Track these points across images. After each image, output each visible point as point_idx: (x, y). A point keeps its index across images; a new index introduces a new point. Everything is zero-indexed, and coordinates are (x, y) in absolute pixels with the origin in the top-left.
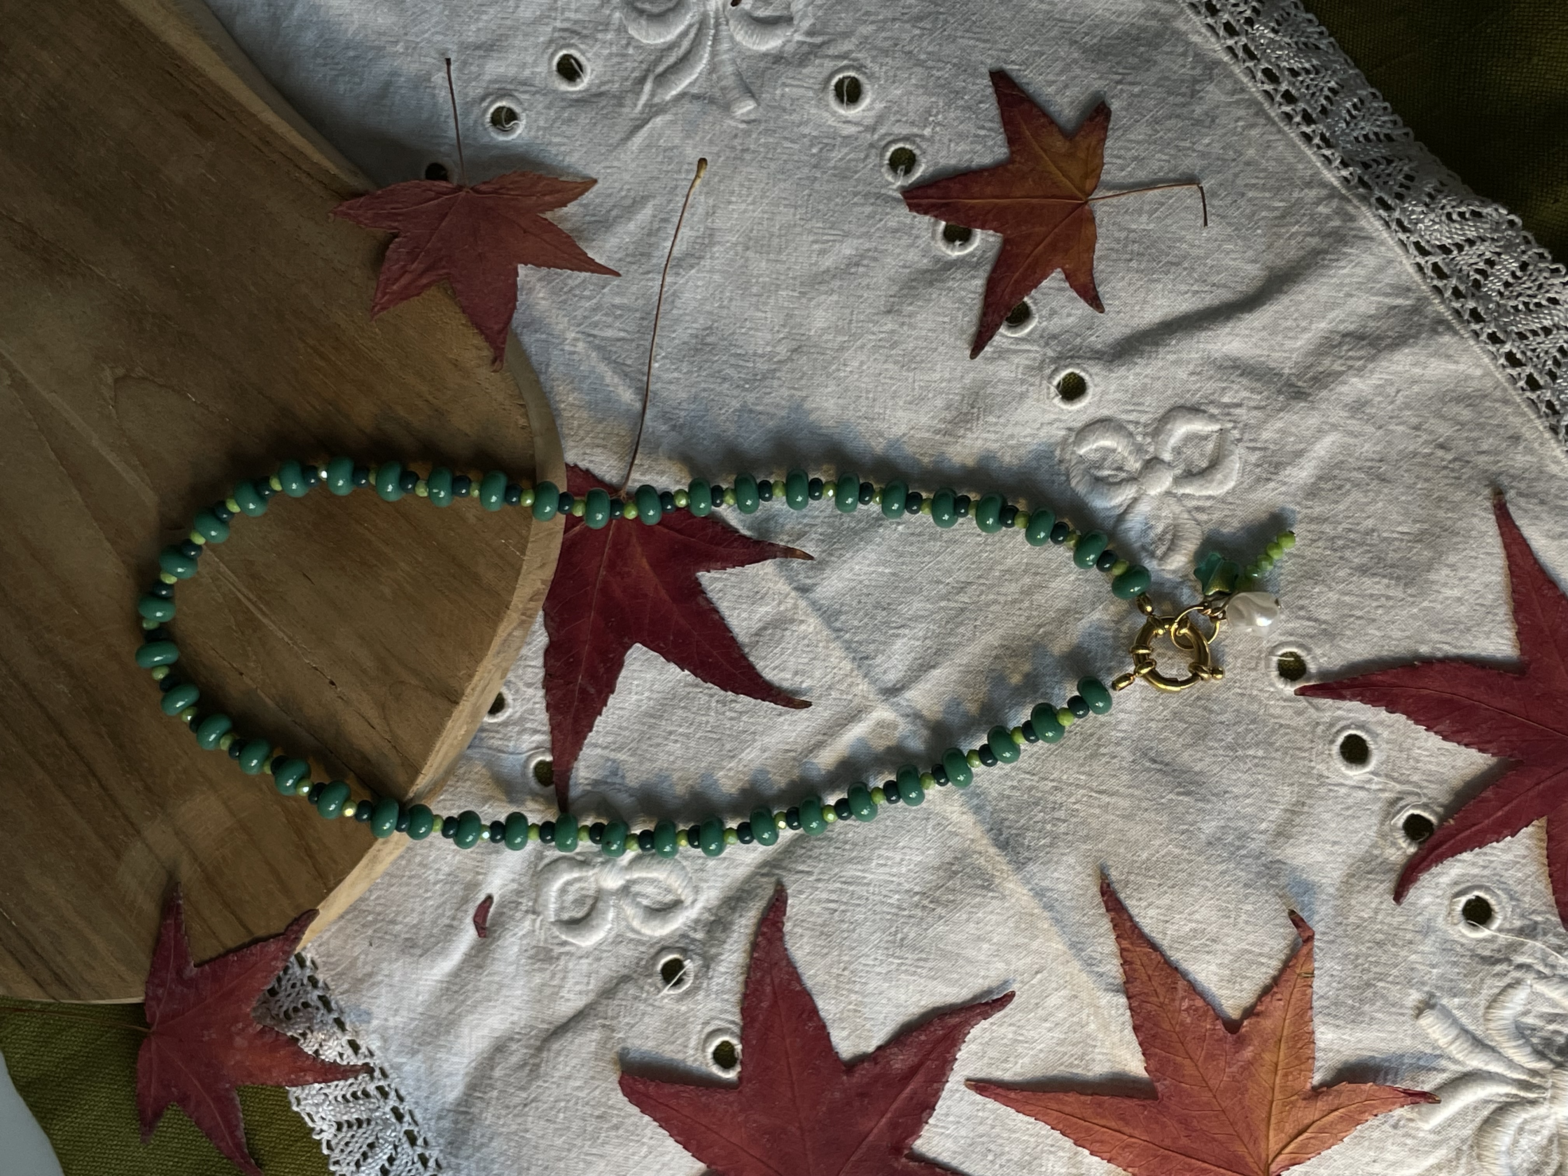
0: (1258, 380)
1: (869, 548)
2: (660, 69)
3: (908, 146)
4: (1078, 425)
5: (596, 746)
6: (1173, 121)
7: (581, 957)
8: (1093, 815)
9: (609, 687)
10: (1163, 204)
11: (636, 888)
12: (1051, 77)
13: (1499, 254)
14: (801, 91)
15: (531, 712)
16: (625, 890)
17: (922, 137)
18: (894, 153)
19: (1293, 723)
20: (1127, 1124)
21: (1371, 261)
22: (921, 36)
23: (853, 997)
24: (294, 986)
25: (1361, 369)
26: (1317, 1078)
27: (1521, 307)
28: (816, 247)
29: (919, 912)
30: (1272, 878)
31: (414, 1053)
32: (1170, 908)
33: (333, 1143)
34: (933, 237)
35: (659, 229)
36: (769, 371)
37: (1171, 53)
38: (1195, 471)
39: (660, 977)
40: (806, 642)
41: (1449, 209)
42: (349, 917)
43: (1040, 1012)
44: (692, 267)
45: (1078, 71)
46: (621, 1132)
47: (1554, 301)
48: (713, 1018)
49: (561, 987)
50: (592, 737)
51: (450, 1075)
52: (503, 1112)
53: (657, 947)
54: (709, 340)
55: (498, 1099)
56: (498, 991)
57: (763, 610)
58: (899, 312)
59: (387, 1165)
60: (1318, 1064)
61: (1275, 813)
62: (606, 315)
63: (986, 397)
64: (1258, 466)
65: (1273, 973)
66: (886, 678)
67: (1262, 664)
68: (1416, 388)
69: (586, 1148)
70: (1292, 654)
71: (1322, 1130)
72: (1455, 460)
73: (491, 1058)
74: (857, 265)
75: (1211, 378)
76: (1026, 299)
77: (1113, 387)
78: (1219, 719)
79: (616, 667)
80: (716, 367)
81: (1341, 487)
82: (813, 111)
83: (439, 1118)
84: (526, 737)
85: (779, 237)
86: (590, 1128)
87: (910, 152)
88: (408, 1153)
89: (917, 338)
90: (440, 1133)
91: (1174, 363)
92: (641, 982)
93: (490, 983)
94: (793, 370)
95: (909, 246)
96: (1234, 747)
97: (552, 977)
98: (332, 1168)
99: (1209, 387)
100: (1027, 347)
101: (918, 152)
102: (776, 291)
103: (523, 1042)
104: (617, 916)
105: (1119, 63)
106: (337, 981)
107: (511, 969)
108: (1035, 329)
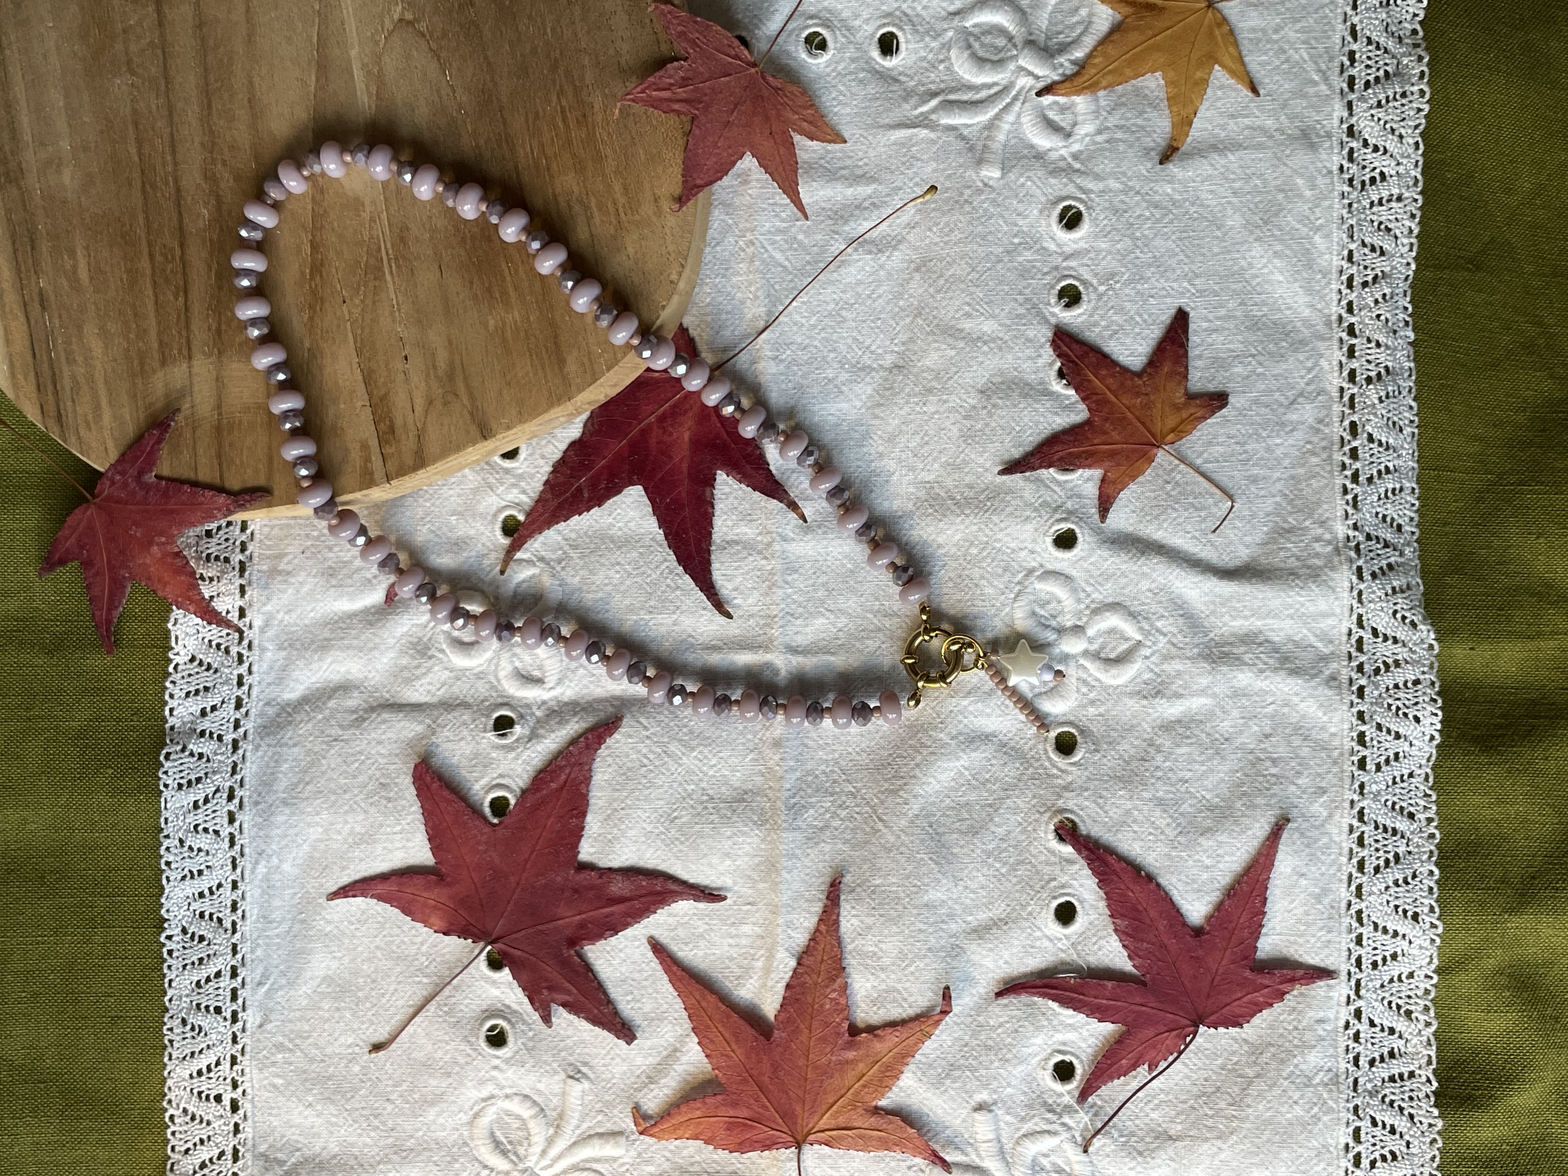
0: (1189, 627)
2: (952, 97)
3: (1081, 288)
4: (1050, 567)
5: (559, 533)
6: (1268, 410)
7: (447, 669)
8: (863, 830)
9: (599, 501)
12: (1211, 316)
13: (1407, 662)
14: (1038, 192)
15: (532, 476)
17: (1096, 289)
18: (1069, 285)
19: (1039, 867)
20: (737, 1041)
21: (1322, 605)
22: (1148, 219)
23: (615, 831)
24: (227, 540)
25: (1262, 671)
26: (883, 1103)
27: (1394, 708)
28: (967, 308)
29: (700, 808)
30: (950, 956)
31: (281, 648)
32: (869, 928)
33: (180, 668)
34: (1049, 365)
35: (866, 209)
36: (869, 367)
37: (1301, 362)
38: (1102, 655)
39: (492, 722)
40: (759, 573)
41: (1398, 607)
43: (733, 930)
44: (870, 252)
45: (1232, 326)
46: (390, 805)
47: (1417, 720)
48: (509, 776)
49: (418, 678)
50: (562, 526)
51: (297, 680)
52: (317, 733)
53: (505, 700)
54: (844, 313)
55: (320, 721)
56: (370, 650)
57: (745, 529)
58: (989, 398)
59: (208, 710)
60: (889, 1094)
61: (983, 916)
62: (786, 241)
63: (1003, 500)
64: (1145, 683)
65: (904, 1016)
66: (795, 637)
67: (1049, 814)
68: (1286, 710)
69: (357, 799)
70: (1072, 821)
71: (861, 1137)
72: (1273, 775)
73: (334, 690)
74: (985, 343)
75: (1160, 602)
77: (1092, 560)
78: (993, 828)
79: (614, 490)
80: (835, 337)
81: (1188, 737)
82: (1035, 212)
83: (268, 704)
84: (515, 491)
85: (947, 281)
86: (370, 787)
87: (1080, 293)
88: (229, 712)
89: (987, 425)
90: (261, 715)
91: (1144, 574)
92: (476, 716)
93: (370, 640)
94: (886, 380)
95: (1029, 358)
96: (989, 854)
97: (417, 667)
98: (168, 684)
99: (1154, 608)
100: (1056, 489)
101: (1084, 297)
102: (916, 316)
103: (364, 696)
104: (490, 661)
105: (1262, 342)
106: (261, 559)
107: (392, 641)
108: (1071, 481)
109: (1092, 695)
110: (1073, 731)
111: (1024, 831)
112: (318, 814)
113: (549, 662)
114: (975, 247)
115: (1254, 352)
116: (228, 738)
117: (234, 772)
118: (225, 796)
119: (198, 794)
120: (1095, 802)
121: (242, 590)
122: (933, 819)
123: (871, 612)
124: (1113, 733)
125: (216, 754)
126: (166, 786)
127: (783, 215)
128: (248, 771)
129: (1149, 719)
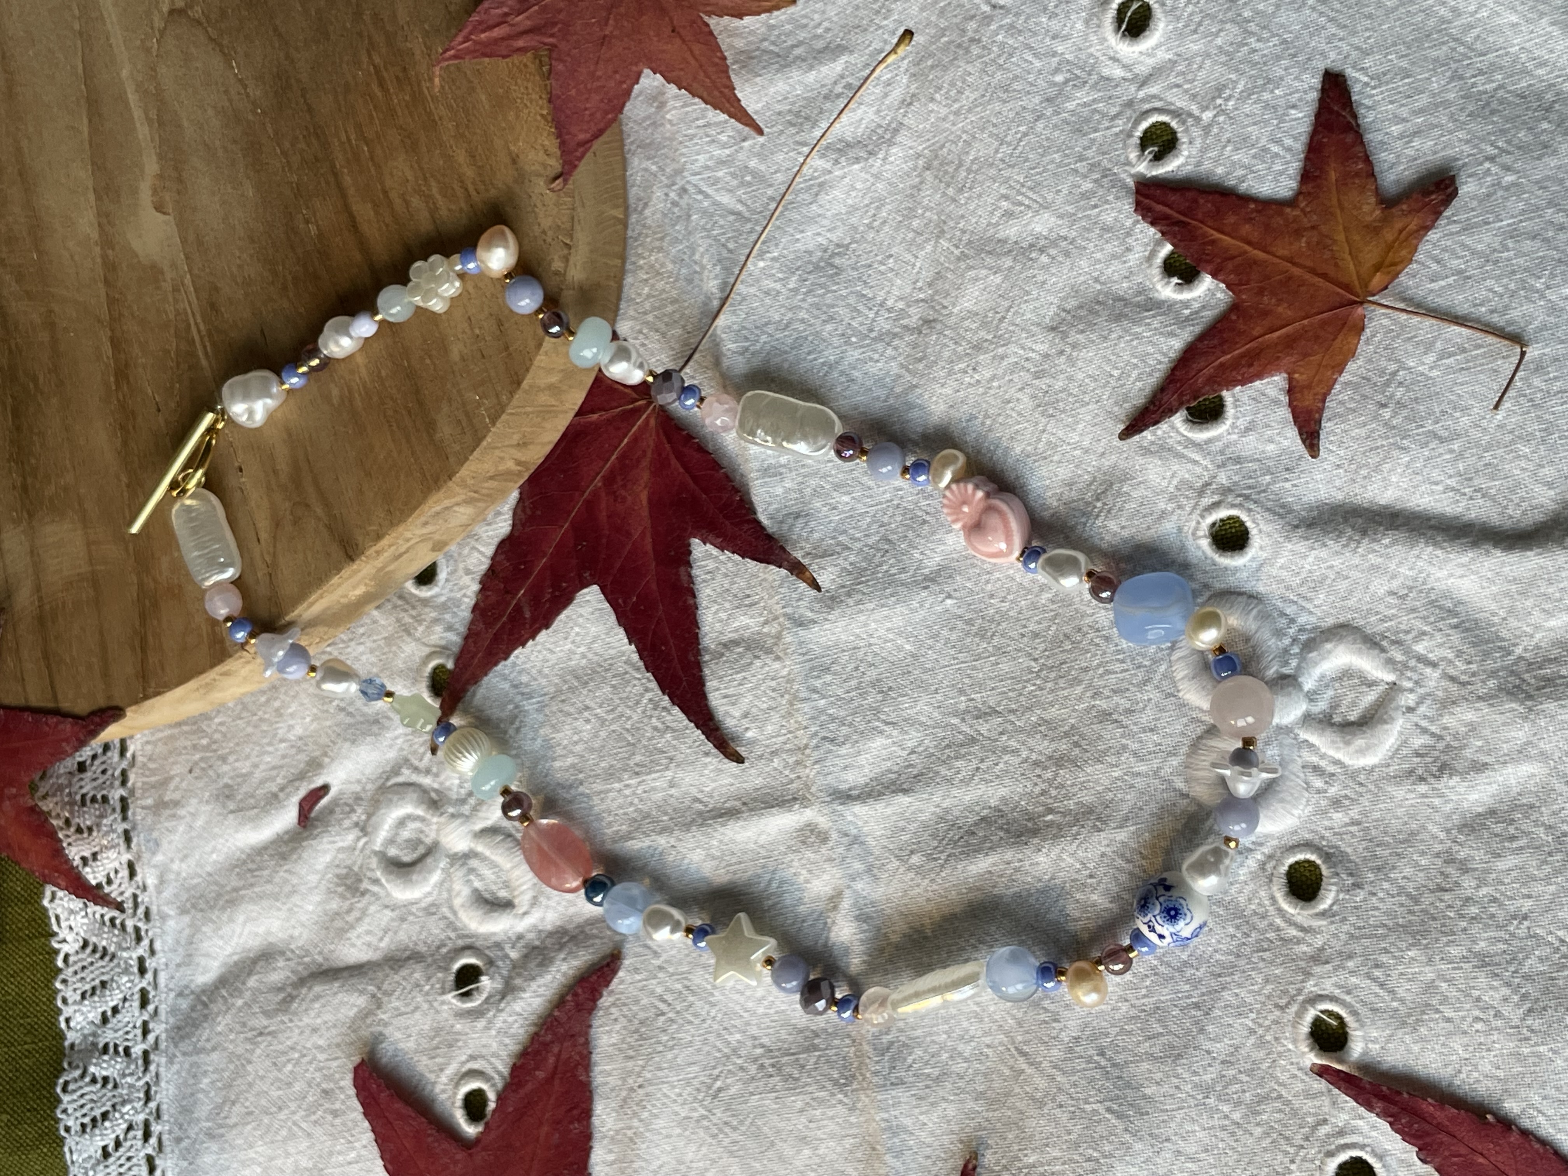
0: (1474, 645)
1: (899, 609)
3: (1174, 124)
6: (1538, 244)
7: (387, 907)
9: (544, 620)
10: (1464, 351)
11: (474, 863)
12: (1404, 112)
15: (457, 603)
16: (463, 858)
17: (1198, 119)
18: (1154, 125)
19: (1296, 1104)
24: (104, 772)
28: (1005, 204)
29: (753, 1069)
31: (183, 911)
33: (72, 959)
34: (1150, 259)
36: (888, 333)
38: (1336, 719)
39: (452, 977)
40: (773, 684)
42: (185, 728)
44: (857, 160)
45: (1444, 120)
46: (338, 1121)
48: (482, 1057)
49: (352, 927)
51: (207, 955)
52: (238, 1027)
53: (468, 941)
54: (837, 261)
55: (240, 1010)
56: (289, 895)
57: (745, 620)
58: (1064, 335)
59: (109, 1013)
62: (733, 175)
64: (1418, 755)
66: (844, 776)
67: (1294, 1008)
69: (296, 1118)
70: (1339, 1015)
73: (255, 961)
74: (1042, 251)
75: (1414, 610)
76: (1224, 393)
77: (1281, 561)
78: (1207, 1045)
79: (563, 600)
80: (829, 299)
81: (1513, 838)
82: (1079, 26)
83: (180, 994)
84: (438, 629)
85: (969, 171)
86: (310, 1099)
87: (1174, 133)
88: (133, 1015)
89: (1070, 379)
90: (173, 1011)
91: (1374, 568)
92: (431, 970)
93: (286, 881)
94: (915, 346)
95: (1114, 256)
96: (1207, 1090)
97: (349, 911)
98: (58, 985)
99: (1405, 621)
100: (1197, 457)
101: (1183, 138)
102: (938, 237)
103: (292, 964)
104: (442, 883)
105: (1503, 132)
106: (145, 790)
107: (313, 878)
108: (1218, 438)
109: (1333, 791)
110: (1313, 857)
111: (1261, 1043)
112: (251, 1147)
113: (517, 873)
114: (997, 106)
115: (1491, 151)
116: (137, 1050)
117: (148, 1098)
118: (140, 1134)
119: (106, 1136)
120: (1369, 976)
121: (127, 837)
122: (1105, 1042)
123: (956, 714)
124: (1379, 851)
125: (124, 1076)
126: (67, 1129)
127: (723, 138)
128: (165, 1094)
129: (1437, 817)
